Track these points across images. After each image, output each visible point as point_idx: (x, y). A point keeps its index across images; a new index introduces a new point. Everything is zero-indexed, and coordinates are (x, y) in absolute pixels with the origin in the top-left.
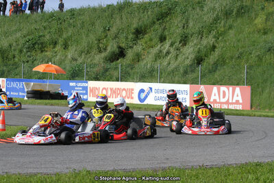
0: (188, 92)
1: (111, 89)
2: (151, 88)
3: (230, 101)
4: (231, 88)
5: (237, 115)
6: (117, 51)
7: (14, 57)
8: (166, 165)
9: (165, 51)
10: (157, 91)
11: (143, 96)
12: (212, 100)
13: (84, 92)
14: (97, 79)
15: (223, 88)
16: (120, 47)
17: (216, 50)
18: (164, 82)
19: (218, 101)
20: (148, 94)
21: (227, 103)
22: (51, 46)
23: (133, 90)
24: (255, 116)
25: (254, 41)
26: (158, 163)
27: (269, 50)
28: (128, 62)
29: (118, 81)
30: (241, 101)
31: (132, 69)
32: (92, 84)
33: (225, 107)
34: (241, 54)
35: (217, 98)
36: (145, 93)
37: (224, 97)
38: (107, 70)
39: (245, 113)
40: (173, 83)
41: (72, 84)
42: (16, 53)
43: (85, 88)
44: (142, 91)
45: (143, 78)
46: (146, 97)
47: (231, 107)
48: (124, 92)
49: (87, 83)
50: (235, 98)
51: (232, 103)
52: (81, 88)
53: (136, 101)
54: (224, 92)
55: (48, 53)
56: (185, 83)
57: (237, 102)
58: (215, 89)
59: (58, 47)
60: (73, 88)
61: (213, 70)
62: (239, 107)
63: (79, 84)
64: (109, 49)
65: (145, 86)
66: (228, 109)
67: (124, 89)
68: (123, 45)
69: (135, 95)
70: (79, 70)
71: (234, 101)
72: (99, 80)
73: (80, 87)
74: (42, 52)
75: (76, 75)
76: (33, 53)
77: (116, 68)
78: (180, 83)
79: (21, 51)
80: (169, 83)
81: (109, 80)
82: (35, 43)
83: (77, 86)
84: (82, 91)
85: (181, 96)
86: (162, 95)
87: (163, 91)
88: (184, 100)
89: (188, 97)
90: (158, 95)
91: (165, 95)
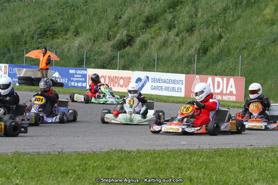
0: (184, 82)
1: (109, 77)
2: (148, 77)
3: (224, 92)
4: (225, 79)
6: (126, 39)
7: (26, 43)
10: (154, 80)
13: (83, 79)
15: (218, 79)
17: (223, 40)
20: (145, 83)
21: (221, 93)
23: (130, 78)
28: (135, 51)
30: (235, 93)
31: (138, 57)
33: (219, 97)
34: (247, 44)
36: (143, 82)
37: (218, 88)
38: (114, 58)
41: (71, 71)
42: (28, 39)
44: (139, 80)
46: (143, 86)
47: (225, 98)
48: (122, 80)
49: (86, 70)
50: (229, 89)
51: (226, 94)
52: (80, 76)
54: (218, 82)
56: (182, 72)
57: (231, 93)
58: (210, 79)
60: (73, 75)
62: (233, 98)
63: (79, 72)
65: (142, 74)
66: (221, 101)
67: (122, 78)
71: (228, 92)
73: (79, 74)
74: (53, 38)
76: (44, 40)
77: (123, 57)
79: (33, 38)
82: (46, 31)
83: (76, 74)
84: (81, 79)
85: (176, 86)
86: (158, 84)
87: (159, 80)
88: (179, 90)
89: (183, 87)
90: (154, 84)
91: (161, 85)
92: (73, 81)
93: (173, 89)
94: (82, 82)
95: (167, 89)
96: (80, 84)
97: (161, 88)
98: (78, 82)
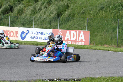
2: (28, 31)
3: (77, 40)
4: (78, 32)
5: (81, 48)
8: (36, 78)
9: (38, 8)
10: (32, 33)
11: (23, 35)
12: (66, 39)
15: (73, 32)
16: (10, 6)
17: (69, 8)
18: (37, 27)
19: (70, 39)
20: (27, 34)
21: (75, 41)
23: (17, 32)
24: (92, 49)
25: (93, 3)
27: (102, 9)
28: (15, 15)
29: (8, 26)
30: (84, 40)
31: (17, 19)
33: (74, 43)
34: (84, 11)
35: (69, 38)
36: (25, 34)
37: (73, 37)
39: (86, 47)
40: (43, 28)
44: (23, 33)
45: (24, 25)
46: (25, 36)
47: (78, 43)
48: (12, 33)
50: (80, 38)
51: (78, 41)
53: (19, 39)
54: (74, 34)
56: (50, 28)
57: (82, 41)
58: (68, 32)
61: (67, 20)
62: (83, 44)
65: (25, 29)
66: (76, 45)
67: (12, 31)
68: (11, 4)
69: (19, 35)
71: (80, 40)
77: (7, 18)
78: (47, 28)
85: (47, 36)
86: (35, 35)
87: (36, 33)
90: (33, 35)
91: (37, 35)
93: (45, 38)
95: (41, 38)
97: (37, 38)
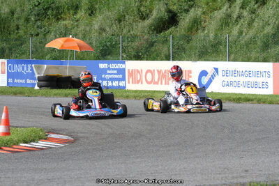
0: (271, 74)
1: (159, 72)
2: (216, 70)
6: (166, 16)
7: (18, 28)
10: (226, 73)
11: (205, 80)
13: (121, 76)
14: (138, 57)
16: (169, 11)
18: (235, 60)
20: (213, 77)
22: (71, 12)
23: (190, 72)
26: (233, 178)
28: (183, 32)
29: (169, 60)
31: (188, 42)
32: (131, 65)
36: (209, 76)
38: (152, 44)
40: (249, 60)
41: (102, 66)
42: (21, 22)
43: (122, 71)
45: (203, 55)
46: (210, 81)
49: (124, 63)
52: (115, 72)
55: (66, 22)
56: (265, 60)
59: (81, 14)
60: (104, 71)
63: (113, 66)
64: (155, 13)
65: (208, 66)
68: (174, 8)
70: (111, 45)
72: (142, 59)
73: (114, 69)
74: (58, 19)
75: (107, 52)
76: (45, 22)
77: (166, 41)
78: (259, 61)
79: (27, 20)
80: (243, 61)
81: (154, 59)
82: (48, 8)
83: (109, 69)
84: (116, 76)
85: (260, 80)
86: (233, 79)
87: (234, 73)
88: (265, 85)
89: (270, 81)
90: (226, 79)
91: (237, 79)
92: (105, 79)
93: (256, 85)
94: (119, 80)
95: (247, 84)
96: (115, 84)
97: (238, 84)
98: (112, 80)
